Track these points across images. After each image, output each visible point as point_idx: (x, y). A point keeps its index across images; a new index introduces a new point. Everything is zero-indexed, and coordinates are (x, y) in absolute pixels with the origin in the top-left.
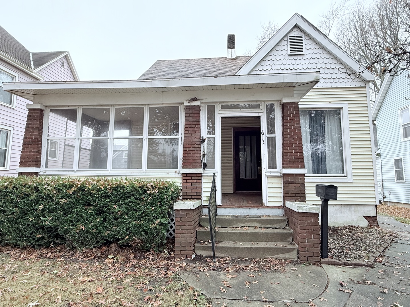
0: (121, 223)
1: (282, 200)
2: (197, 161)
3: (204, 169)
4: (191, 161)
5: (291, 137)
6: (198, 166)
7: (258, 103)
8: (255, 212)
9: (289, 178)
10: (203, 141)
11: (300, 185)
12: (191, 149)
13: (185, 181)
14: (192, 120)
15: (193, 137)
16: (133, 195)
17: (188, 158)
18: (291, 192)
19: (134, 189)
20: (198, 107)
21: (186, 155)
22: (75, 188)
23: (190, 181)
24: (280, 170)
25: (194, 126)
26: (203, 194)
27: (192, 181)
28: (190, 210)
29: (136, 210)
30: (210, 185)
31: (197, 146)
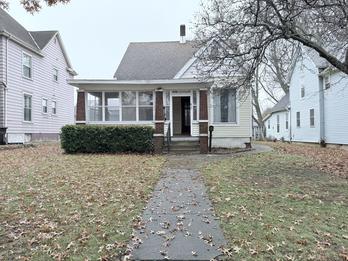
0: (133, 142)
1: (199, 133)
2: (162, 117)
3: (165, 120)
4: (159, 117)
5: (203, 106)
6: (162, 119)
7: (189, 90)
8: (187, 139)
9: (201, 124)
10: (165, 108)
11: (205, 127)
12: (159, 112)
13: (157, 126)
14: (159, 98)
15: (160, 106)
16: (137, 131)
17: (158, 116)
18: (202, 130)
19: (138, 129)
20: (162, 92)
21: (157, 114)
22: (114, 129)
23: (159, 126)
24: (198, 120)
25: (160, 101)
26: (165, 132)
27: (160, 126)
28: (160, 136)
29: (139, 137)
30: (168, 128)
31: (162, 110)
